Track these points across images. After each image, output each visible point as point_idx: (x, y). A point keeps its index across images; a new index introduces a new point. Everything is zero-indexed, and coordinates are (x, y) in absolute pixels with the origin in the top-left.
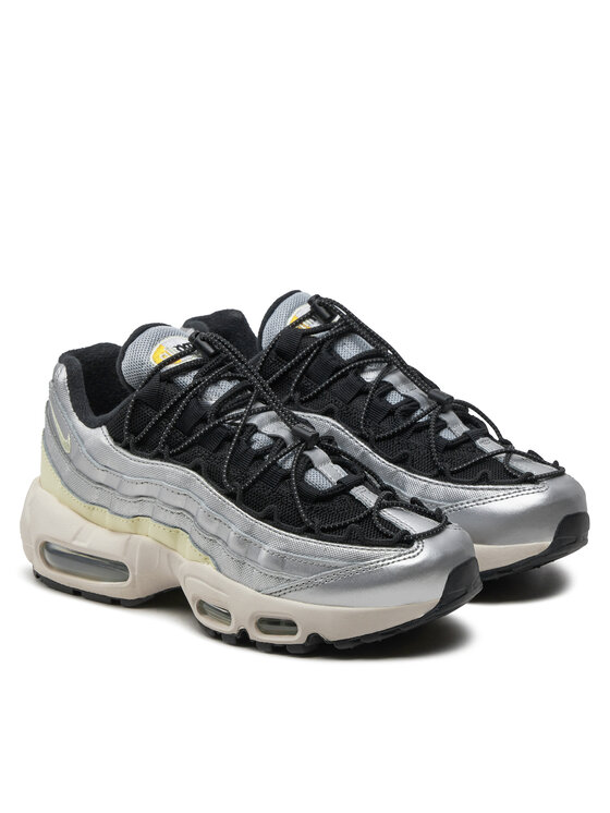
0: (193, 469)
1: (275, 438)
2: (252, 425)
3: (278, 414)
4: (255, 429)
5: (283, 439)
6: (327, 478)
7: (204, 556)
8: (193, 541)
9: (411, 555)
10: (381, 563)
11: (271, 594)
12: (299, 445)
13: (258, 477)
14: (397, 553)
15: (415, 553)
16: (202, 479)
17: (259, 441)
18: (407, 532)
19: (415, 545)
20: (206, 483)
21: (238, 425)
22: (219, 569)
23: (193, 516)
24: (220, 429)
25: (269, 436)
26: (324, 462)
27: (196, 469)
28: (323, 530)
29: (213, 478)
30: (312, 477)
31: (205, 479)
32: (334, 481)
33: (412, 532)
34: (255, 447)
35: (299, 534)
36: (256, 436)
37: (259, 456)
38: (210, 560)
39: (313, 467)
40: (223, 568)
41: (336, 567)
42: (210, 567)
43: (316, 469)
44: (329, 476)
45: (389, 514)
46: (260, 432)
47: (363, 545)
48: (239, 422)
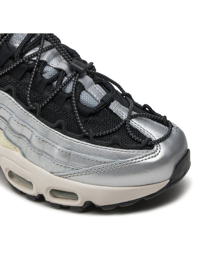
0: (7, 92)
1: (59, 70)
2: (43, 61)
3: (58, 51)
4: (45, 64)
5: (64, 71)
6: (94, 98)
7: (14, 146)
8: (6, 136)
9: (153, 155)
10: (134, 161)
11: (60, 176)
12: (75, 75)
13: (51, 100)
14: (144, 154)
15: (156, 153)
16: (13, 99)
17: (49, 73)
18: (150, 139)
19: (155, 148)
20: (15, 102)
21: (35, 61)
22: (24, 155)
23: (6, 121)
24: (23, 65)
25: (54, 68)
26: (91, 85)
27: (9, 91)
28: (95, 137)
29: (20, 98)
30: (84, 97)
31: (15, 99)
32: (99, 99)
33: (153, 139)
34: (47, 76)
35: (79, 139)
36: (47, 69)
37: (49, 83)
38: (18, 149)
39: (84, 89)
40: (27, 155)
41: (105, 163)
42: (18, 154)
43: (87, 91)
44: (95, 96)
45: (135, 123)
46: (49, 65)
47: (122, 148)
48: (35, 59)
